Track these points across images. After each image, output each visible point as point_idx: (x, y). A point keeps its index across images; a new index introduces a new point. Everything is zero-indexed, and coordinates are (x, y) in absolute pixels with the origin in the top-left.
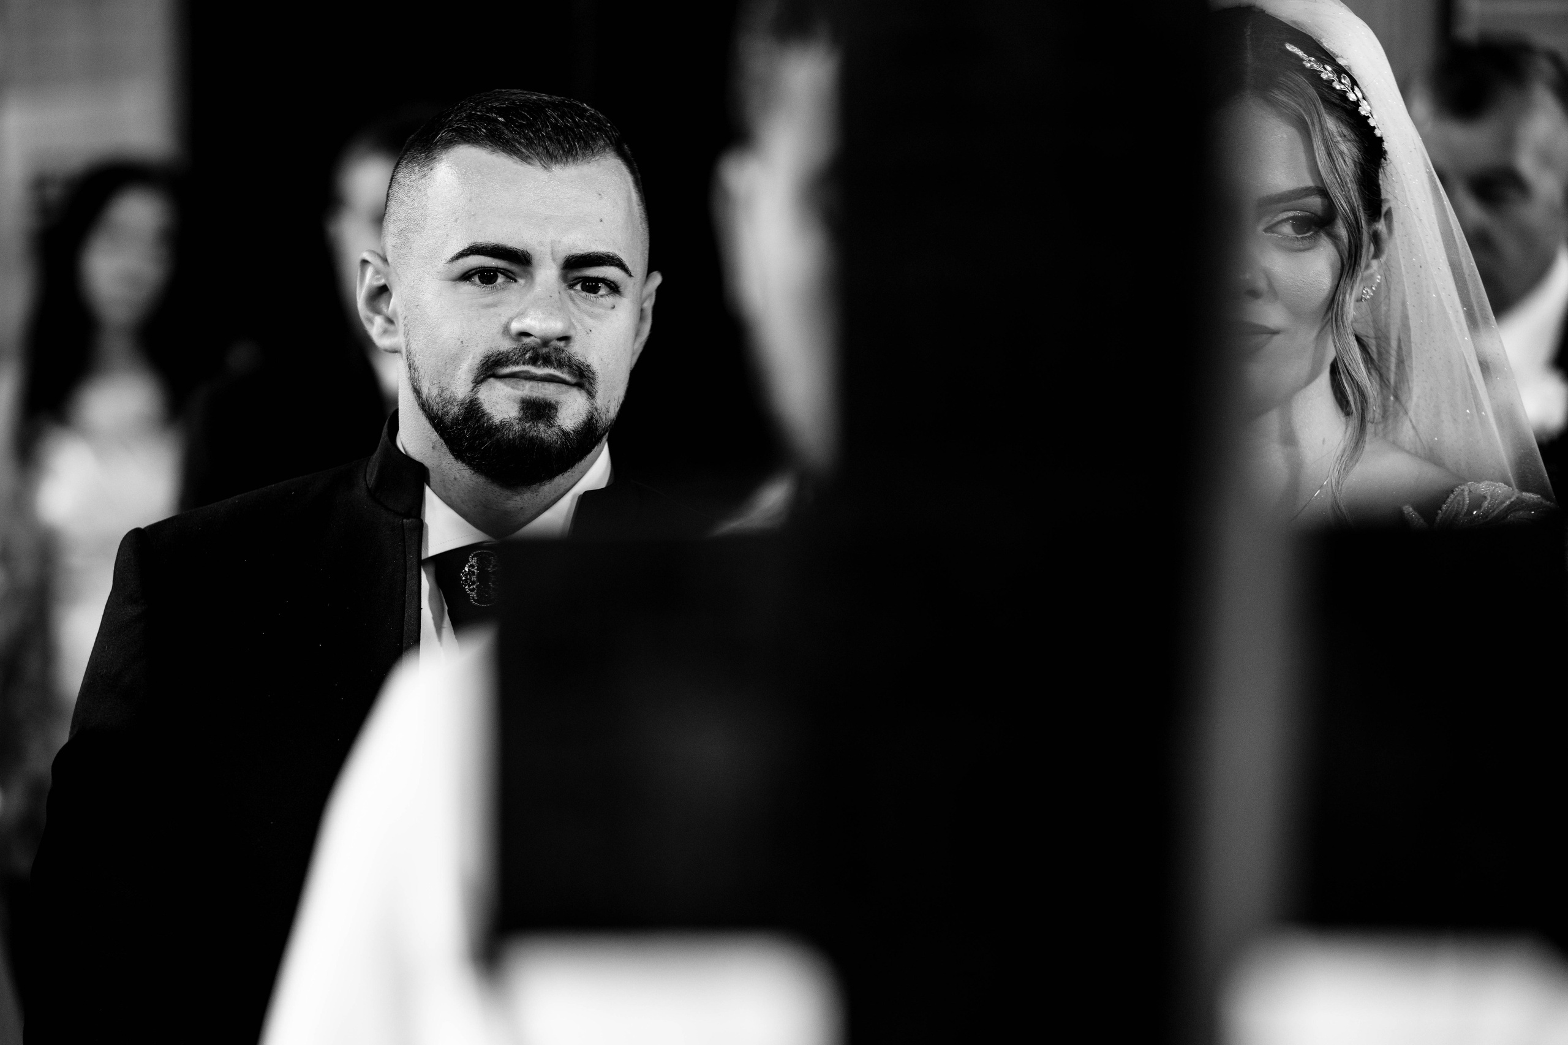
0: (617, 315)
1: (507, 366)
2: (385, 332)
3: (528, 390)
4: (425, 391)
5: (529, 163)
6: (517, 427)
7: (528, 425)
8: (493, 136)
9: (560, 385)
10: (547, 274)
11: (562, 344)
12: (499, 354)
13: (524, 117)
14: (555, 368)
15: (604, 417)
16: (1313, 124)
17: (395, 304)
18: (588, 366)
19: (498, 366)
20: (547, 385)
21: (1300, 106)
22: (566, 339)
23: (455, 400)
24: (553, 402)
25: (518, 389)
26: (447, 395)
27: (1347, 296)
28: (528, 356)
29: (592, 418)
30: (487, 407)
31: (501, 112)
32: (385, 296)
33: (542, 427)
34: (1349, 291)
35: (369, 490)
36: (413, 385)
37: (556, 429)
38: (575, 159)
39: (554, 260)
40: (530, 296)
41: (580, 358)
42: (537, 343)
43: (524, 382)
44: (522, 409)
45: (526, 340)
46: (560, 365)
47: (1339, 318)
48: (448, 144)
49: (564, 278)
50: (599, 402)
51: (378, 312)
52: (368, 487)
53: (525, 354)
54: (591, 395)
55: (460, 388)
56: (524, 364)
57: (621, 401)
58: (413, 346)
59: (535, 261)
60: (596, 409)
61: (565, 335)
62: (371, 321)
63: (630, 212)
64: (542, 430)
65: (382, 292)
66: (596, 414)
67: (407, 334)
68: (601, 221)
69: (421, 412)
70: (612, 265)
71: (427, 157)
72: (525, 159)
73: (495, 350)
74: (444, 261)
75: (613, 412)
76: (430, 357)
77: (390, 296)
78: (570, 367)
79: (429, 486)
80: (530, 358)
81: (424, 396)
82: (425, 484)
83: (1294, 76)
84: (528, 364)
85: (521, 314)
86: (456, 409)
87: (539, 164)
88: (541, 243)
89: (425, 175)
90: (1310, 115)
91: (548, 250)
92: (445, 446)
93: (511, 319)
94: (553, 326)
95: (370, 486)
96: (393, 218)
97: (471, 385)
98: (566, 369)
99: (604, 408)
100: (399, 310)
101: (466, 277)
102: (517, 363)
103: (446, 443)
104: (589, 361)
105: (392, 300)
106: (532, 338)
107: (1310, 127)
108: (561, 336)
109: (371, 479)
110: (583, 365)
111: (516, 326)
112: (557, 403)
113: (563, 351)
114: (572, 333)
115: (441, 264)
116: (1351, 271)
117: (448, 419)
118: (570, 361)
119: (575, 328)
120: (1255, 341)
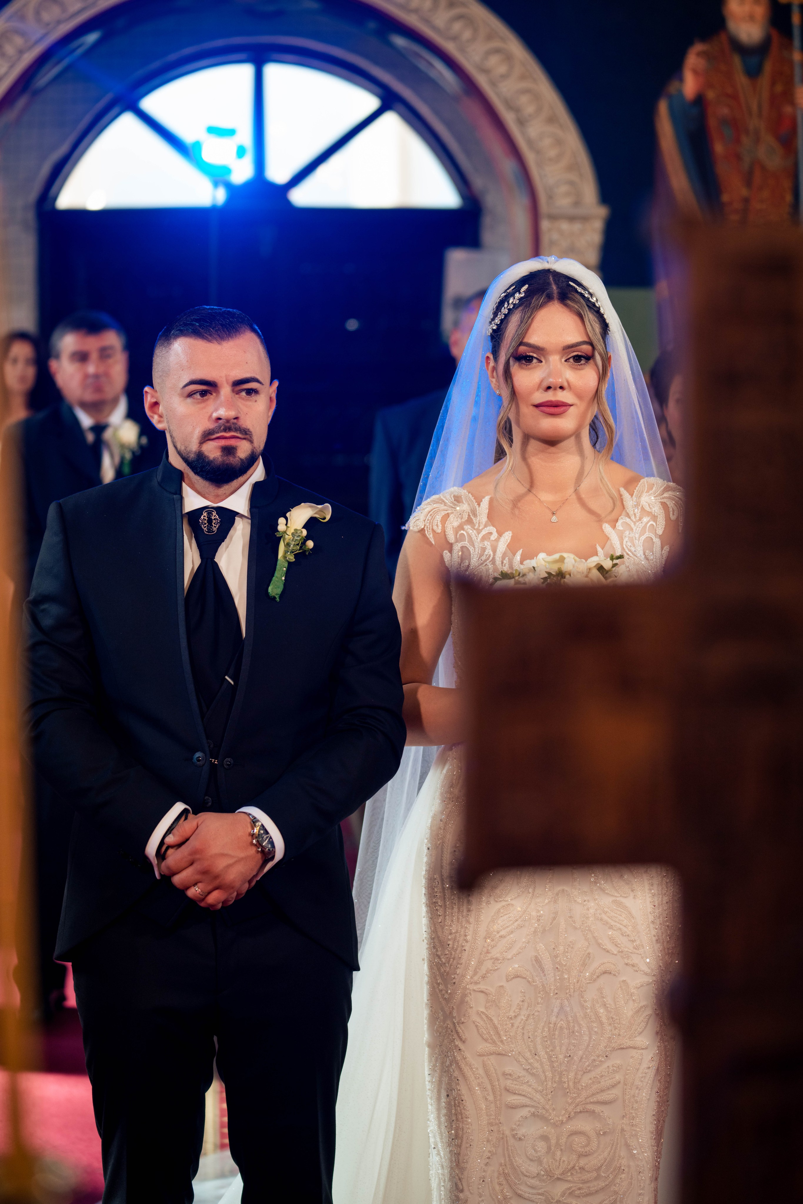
0: (258, 405)
1: (214, 434)
2: (159, 422)
3: (223, 443)
4: (179, 447)
5: (212, 343)
6: (220, 459)
7: (225, 458)
8: (195, 332)
9: (237, 439)
10: (226, 390)
11: (235, 421)
12: (209, 430)
13: (207, 322)
14: (234, 432)
15: (258, 450)
16: (585, 315)
17: (161, 409)
18: (248, 429)
19: (210, 435)
20: (231, 440)
21: (579, 307)
22: (237, 418)
23: (192, 451)
24: (235, 446)
25: (220, 443)
26: (188, 449)
27: (603, 388)
28: (222, 428)
29: (253, 452)
30: (206, 453)
31: (196, 320)
32: (158, 406)
33: (231, 459)
34: (603, 386)
35: (158, 483)
36: (173, 444)
37: (237, 458)
38: (232, 337)
39: (228, 383)
40: (218, 402)
41: (244, 426)
42: (224, 422)
43: (222, 440)
44: (222, 451)
45: (221, 421)
46: (236, 430)
47: (601, 398)
48: (176, 337)
49: (233, 391)
50: (256, 444)
51: (155, 413)
52: (158, 481)
53: (220, 428)
54: (251, 442)
55: (194, 447)
56: (221, 432)
57: (265, 441)
58: (171, 428)
59: (219, 385)
60: (255, 448)
61: (236, 417)
62: (153, 417)
63: (260, 358)
64: (232, 460)
65: (156, 404)
66: (255, 450)
67: (168, 422)
68: (247, 363)
69: (178, 455)
70: (253, 382)
71: (168, 343)
72: (210, 341)
73: (208, 428)
74: (180, 389)
75: (262, 446)
76: (180, 433)
77: (159, 405)
78: (240, 430)
79: (184, 482)
80: (223, 429)
81: (178, 449)
82: (182, 481)
83: (575, 294)
84: (223, 432)
85: (216, 410)
86: (193, 455)
87: (216, 342)
88: (221, 377)
89: (167, 352)
90: (583, 311)
91: (224, 379)
92: (190, 469)
93: (212, 413)
94: (232, 414)
95: (159, 481)
96: (157, 370)
97: (198, 445)
98: (238, 432)
99: (258, 447)
100: (164, 412)
101: (190, 395)
102: (217, 433)
103: (190, 468)
104: (248, 427)
105: (160, 408)
106: (222, 420)
107: (584, 316)
108: (235, 417)
109: (159, 478)
110: (246, 429)
111: (215, 415)
112: (237, 446)
113: (236, 424)
114: (239, 415)
115: (179, 390)
116: (604, 377)
117: (190, 459)
118: (240, 428)
119: (240, 413)
120: (562, 409)
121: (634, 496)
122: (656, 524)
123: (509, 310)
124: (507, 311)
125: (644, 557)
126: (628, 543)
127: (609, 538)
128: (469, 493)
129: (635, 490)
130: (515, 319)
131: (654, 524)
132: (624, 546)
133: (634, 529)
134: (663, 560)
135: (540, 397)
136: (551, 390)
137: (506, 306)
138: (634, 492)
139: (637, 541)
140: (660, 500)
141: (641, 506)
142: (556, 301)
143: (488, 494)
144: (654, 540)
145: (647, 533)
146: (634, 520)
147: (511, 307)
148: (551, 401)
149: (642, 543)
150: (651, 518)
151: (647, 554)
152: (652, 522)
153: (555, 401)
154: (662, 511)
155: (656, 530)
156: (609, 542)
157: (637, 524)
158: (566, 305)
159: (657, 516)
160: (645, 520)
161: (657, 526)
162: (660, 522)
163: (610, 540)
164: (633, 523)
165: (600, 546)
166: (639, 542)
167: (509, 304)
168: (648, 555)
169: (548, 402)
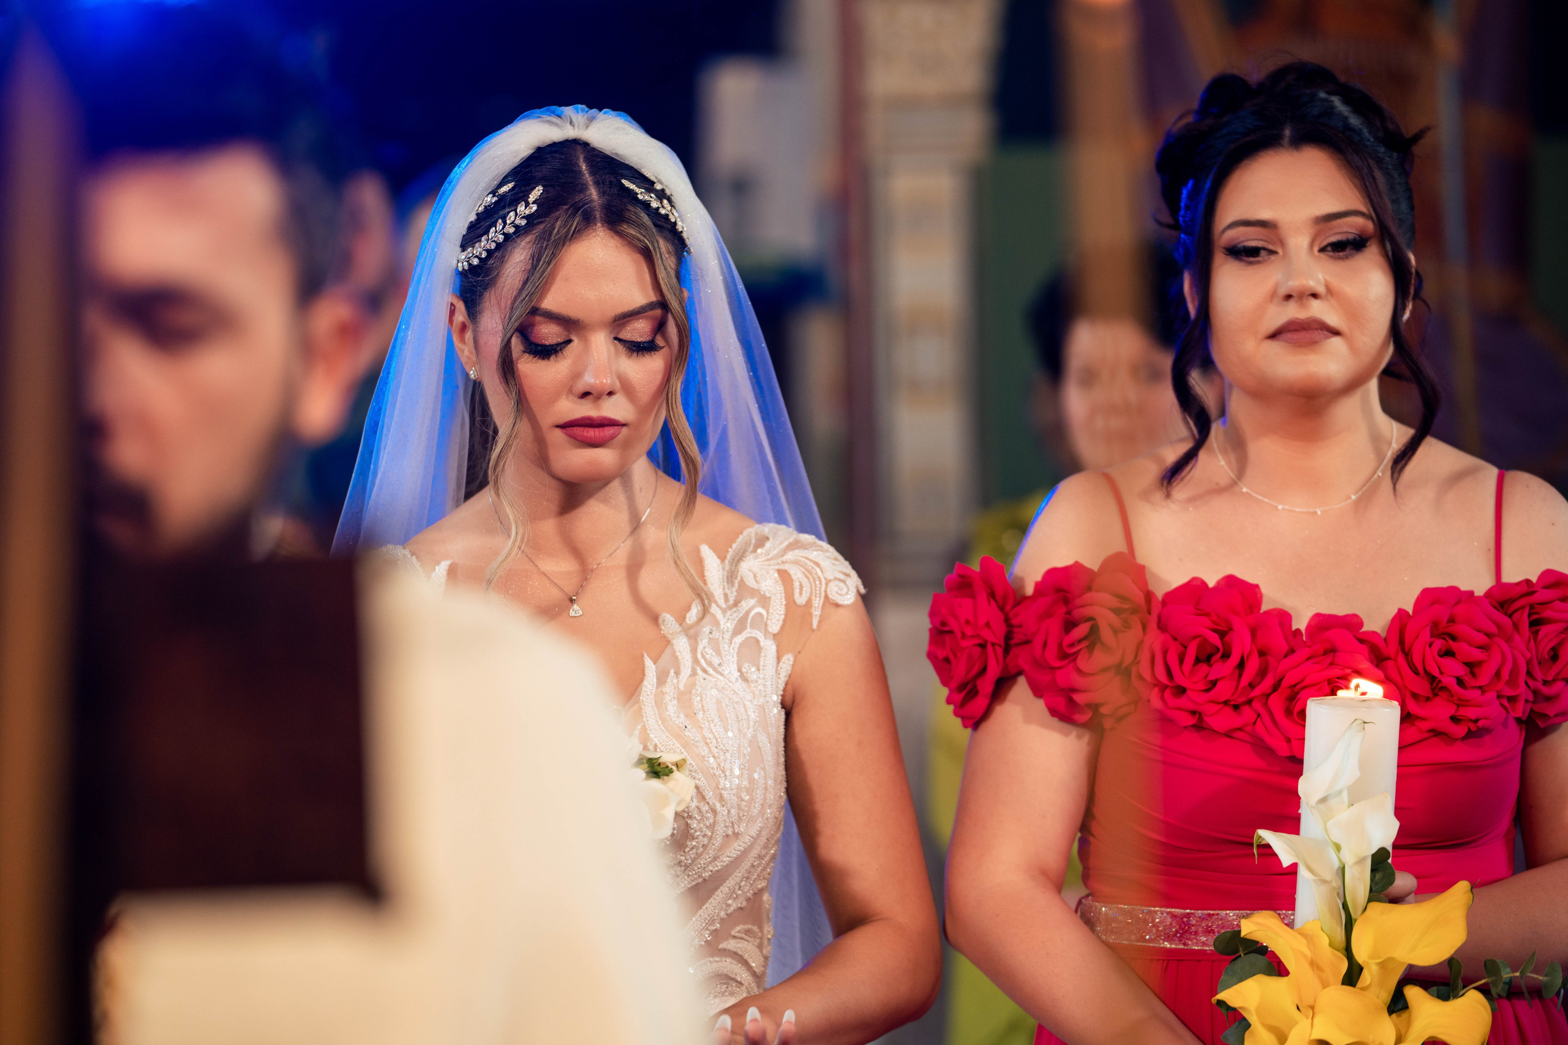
16: (651, 246)
21: (642, 233)
83: (632, 205)
90: (649, 239)
107: (652, 252)
120: (609, 431)
121: (727, 562)
122: (768, 612)
123: (507, 237)
124: (501, 238)
125: (740, 676)
126: (706, 650)
127: (669, 641)
128: (412, 555)
129: (730, 549)
130: (519, 257)
131: (764, 612)
132: (699, 656)
133: (722, 623)
134: (780, 681)
135: (572, 409)
136: (590, 397)
137: (499, 227)
138: (728, 551)
139: (726, 646)
140: (777, 567)
141: (739, 578)
142: (599, 225)
143: (446, 557)
144: (762, 644)
145: (748, 629)
146: (724, 606)
147: (512, 230)
148: (590, 418)
149: (736, 650)
150: (758, 602)
151: (744, 670)
152: (759, 610)
153: (598, 417)
154: (780, 588)
155: (766, 625)
156: (668, 651)
157: (729, 613)
158: (620, 234)
159: (770, 598)
160: (745, 605)
161: (768, 615)
162: (774, 608)
163: (672, 645)
164: (720, 612)
165: (650, 658)
166: (730, 647)
167: (505, 223)
168: (747, 672)
169: (584, 419)
